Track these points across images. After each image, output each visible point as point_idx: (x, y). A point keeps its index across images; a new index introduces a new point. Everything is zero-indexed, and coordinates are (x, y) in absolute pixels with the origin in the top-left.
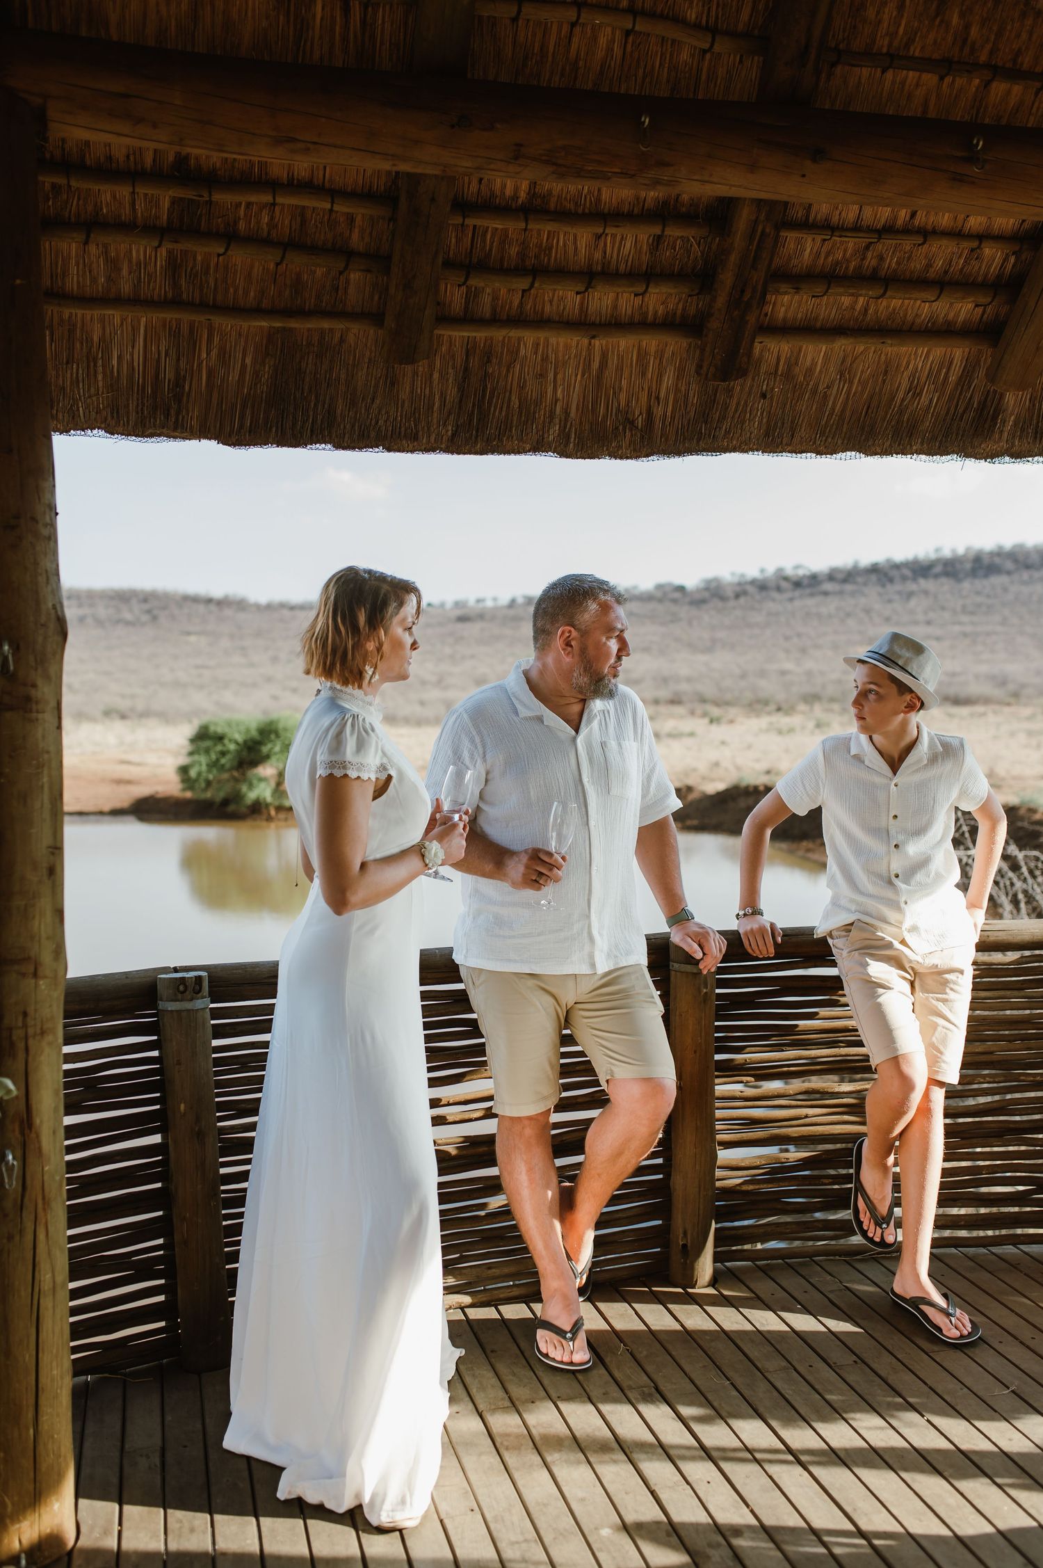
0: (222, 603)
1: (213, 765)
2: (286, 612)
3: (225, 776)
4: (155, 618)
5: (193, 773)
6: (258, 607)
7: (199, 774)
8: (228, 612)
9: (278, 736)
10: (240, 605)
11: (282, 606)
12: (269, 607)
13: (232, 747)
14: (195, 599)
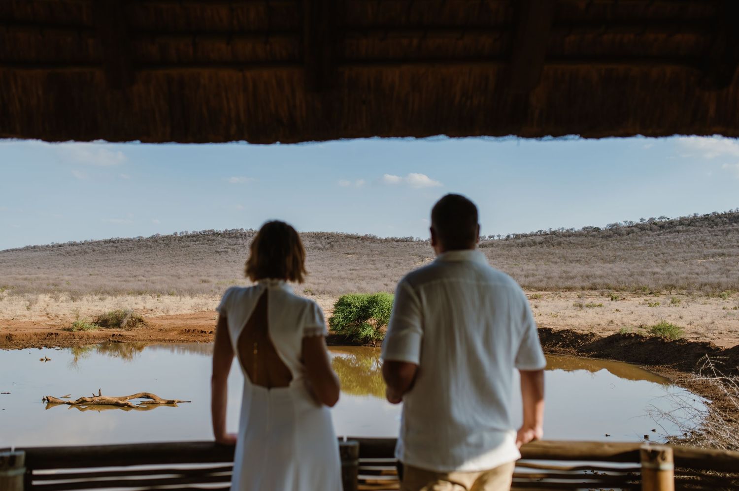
0: (365, 239)
1: (345, 318)
2: (394, 243)
3: (352, 324)
4: (332, 246)
5: (336, 322)
6: (381, 240)
7: (339, 322)
8: (367, 243)
9: (377, 304)
10: (373, 239)
11: (393, 240)
12: (386, 240)
13: (355, 309)
14: (351, 237)
